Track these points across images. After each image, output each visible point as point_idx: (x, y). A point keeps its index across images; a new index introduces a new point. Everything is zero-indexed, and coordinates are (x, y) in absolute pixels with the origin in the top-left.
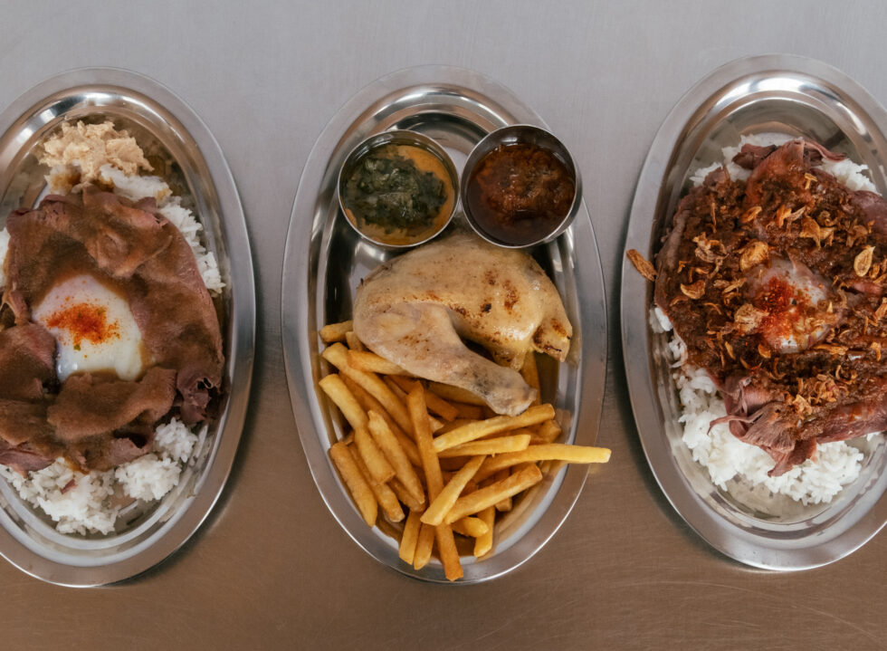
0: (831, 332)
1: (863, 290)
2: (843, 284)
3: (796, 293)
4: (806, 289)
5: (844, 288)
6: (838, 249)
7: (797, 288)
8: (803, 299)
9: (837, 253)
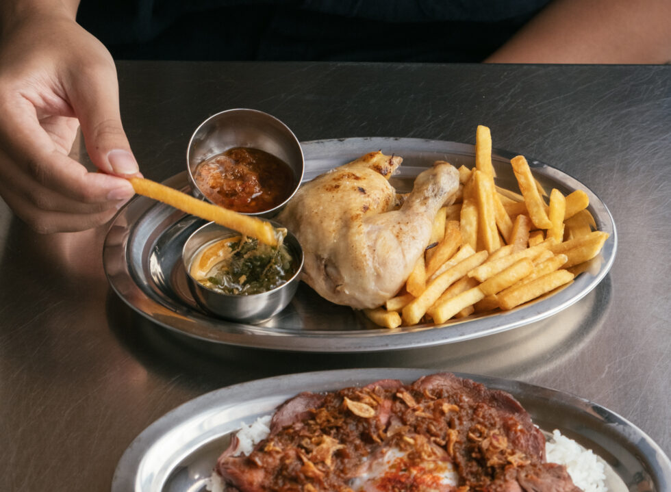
0: (435, 442)
1: (387, 416)
2: (381, 432)
3: (394, 470)
4: (388, 462)
5: (385, 431)
6: (344, 434)
7: (387, 470)
8: (399, 464)
9: (348, 436)
